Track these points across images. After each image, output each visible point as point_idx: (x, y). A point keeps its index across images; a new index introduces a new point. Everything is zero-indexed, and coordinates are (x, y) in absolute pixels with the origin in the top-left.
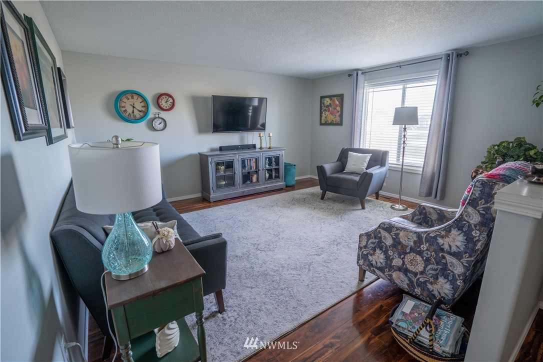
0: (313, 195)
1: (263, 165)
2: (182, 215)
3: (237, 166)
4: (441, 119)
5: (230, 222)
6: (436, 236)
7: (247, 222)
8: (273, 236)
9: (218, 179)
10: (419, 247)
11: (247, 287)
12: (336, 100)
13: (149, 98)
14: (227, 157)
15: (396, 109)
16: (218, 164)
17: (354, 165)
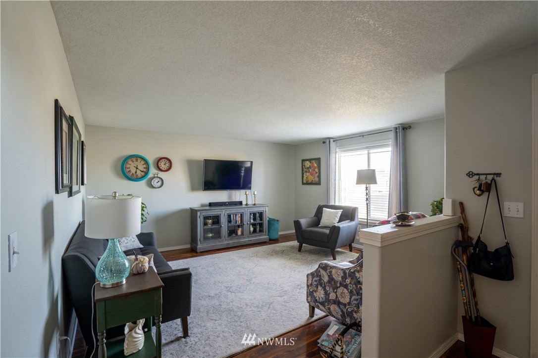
0: (292, 247)
1: (248, 219)
2: (169, 263)
3: (224, 221)
4: (397, 179)
5: (211, 269)
6: (354, 271)
7: (226, 269)
8: (245, 281)
9: (206, 231)
10: (345, 282)
11: (212, 320)
12: (314, 163)
13: (151, 161)
14: (215, 212)
15: (359, 172)
16: (206, 218)
17: (327, 220)
